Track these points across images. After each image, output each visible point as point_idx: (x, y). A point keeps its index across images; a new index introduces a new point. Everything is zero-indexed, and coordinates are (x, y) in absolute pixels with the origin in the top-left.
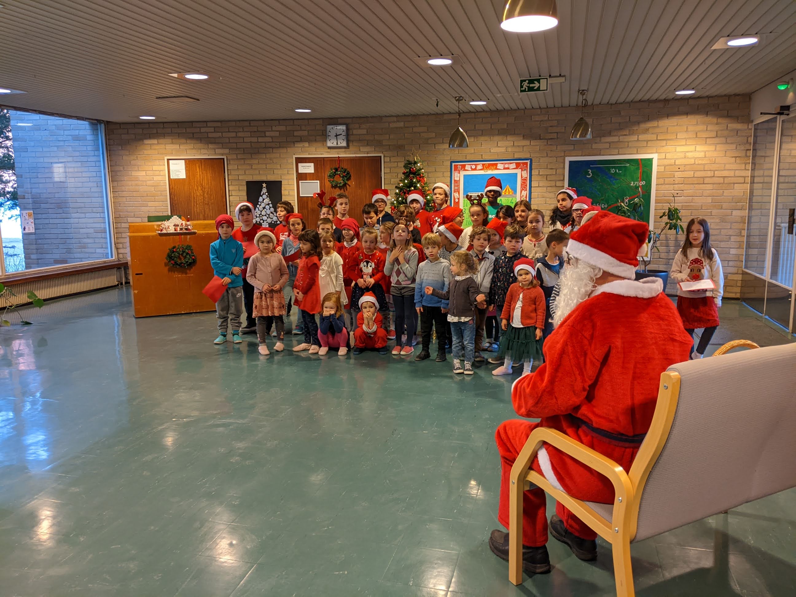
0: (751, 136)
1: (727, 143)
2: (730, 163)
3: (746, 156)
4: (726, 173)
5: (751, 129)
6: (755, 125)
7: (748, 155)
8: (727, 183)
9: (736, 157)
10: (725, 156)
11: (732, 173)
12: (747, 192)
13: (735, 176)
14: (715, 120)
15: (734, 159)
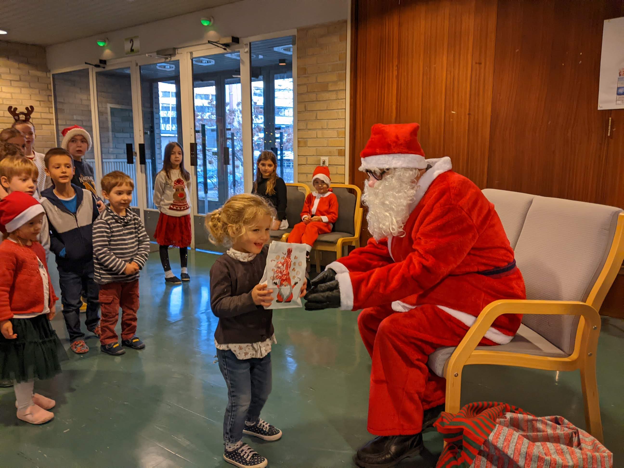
0: (50, 84)
1: (30, 87)
3: (49, 101)
5: (50, 78)
6: (54, 75)
7: (50, 100)
9: (40, 101)
10: (30, 99)
12: (54, 132)
13: (41, 118)
14: (16, 65)
15: (38, 102)
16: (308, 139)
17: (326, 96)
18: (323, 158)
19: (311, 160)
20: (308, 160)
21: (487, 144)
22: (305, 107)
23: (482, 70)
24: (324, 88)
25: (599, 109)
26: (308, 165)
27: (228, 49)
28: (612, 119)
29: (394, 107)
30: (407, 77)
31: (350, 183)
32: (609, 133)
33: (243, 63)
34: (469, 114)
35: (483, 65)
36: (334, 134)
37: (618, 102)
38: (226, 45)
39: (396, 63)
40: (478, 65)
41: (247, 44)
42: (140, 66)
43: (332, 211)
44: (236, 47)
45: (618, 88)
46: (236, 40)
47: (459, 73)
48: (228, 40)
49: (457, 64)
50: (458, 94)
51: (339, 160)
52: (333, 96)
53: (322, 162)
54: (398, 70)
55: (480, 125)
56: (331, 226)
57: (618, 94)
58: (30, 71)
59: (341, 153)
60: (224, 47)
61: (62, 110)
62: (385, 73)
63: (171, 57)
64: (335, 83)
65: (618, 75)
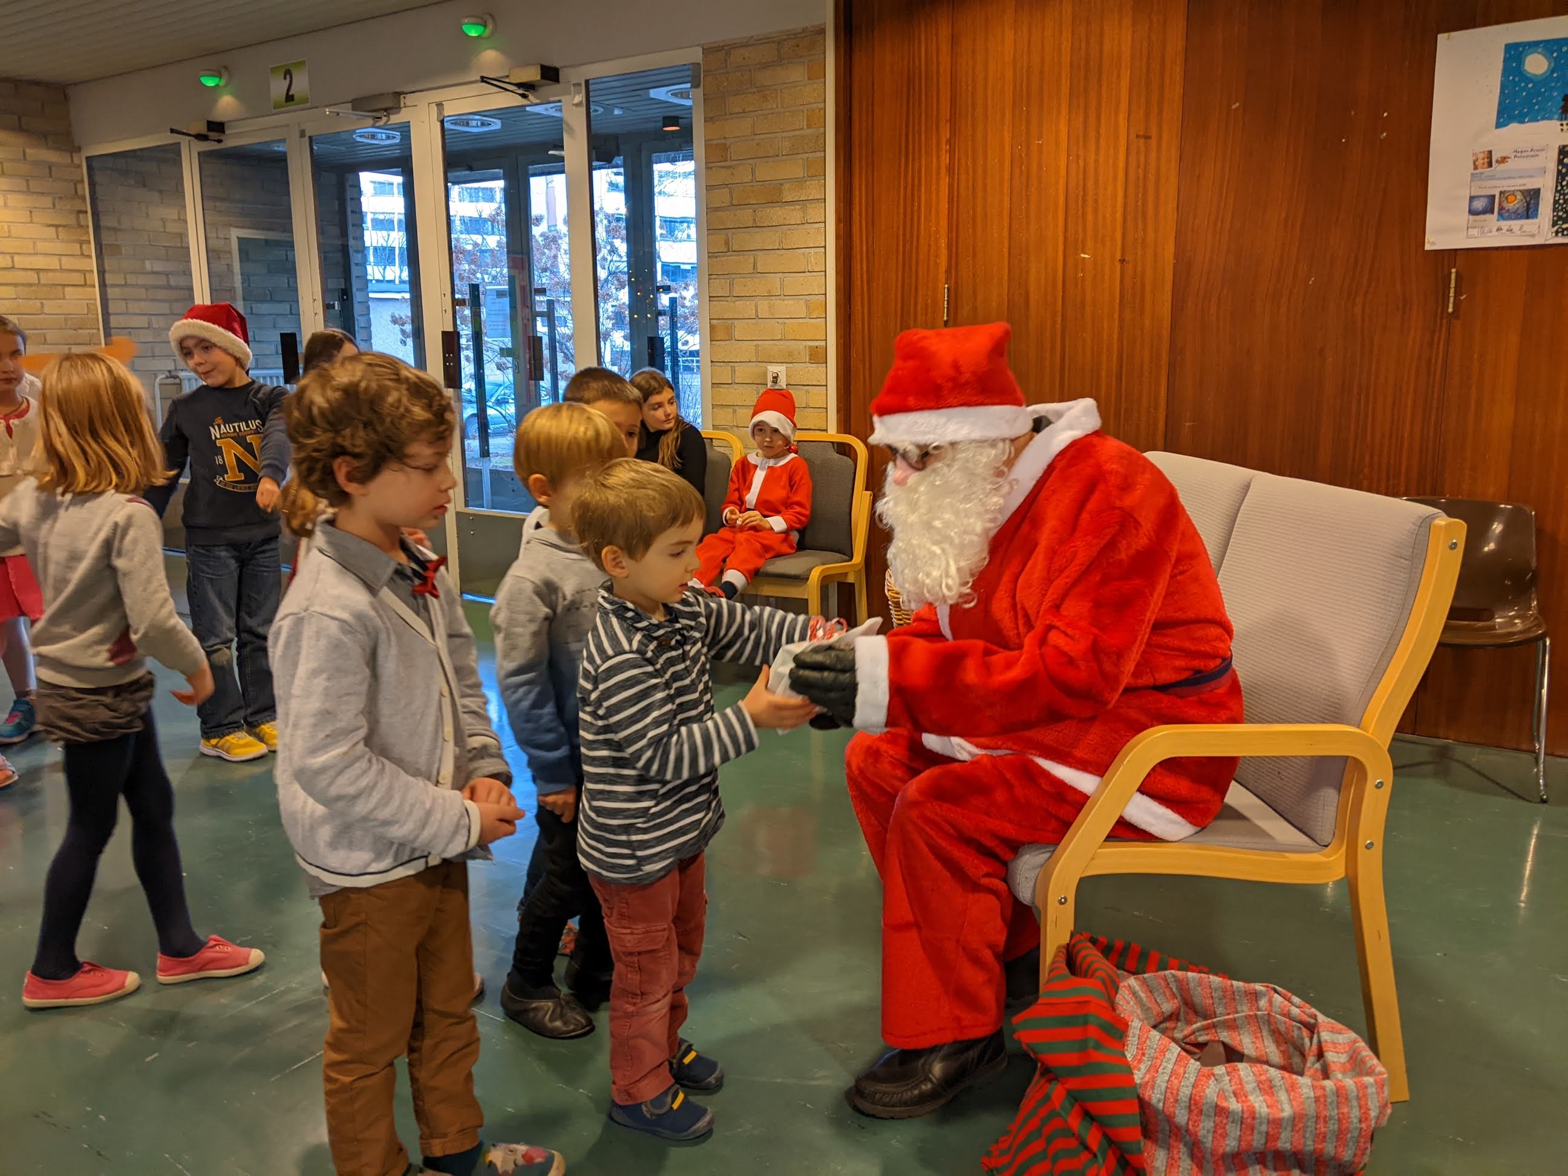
0: (82, 181)
1: (28, 191)
2: (45, 240)
3: (80, 226)
4: (40, 262)
5: (80, 166)
6: (89, 159)
7: (82, 223)
8: (45, 285)
9: (57, 226)
10: (31, 222)
11: (53, 263)
12: (95, 305)
13: (62, 270)
15: (53, 229)
16: (736, 322)
17: (777, 214)
18: (773, 369)
19: (743, 373)
20: (737, 373)
21: (1166, 333)
22: (727, 243)
23: (1153, 155)
24: (774, 196)
25: (1428, 247)
26: (736, 386)
27: (531, 97)
28: (1457, 273)
29: (943, 243)
30: (974, 172)
31: (838, 432)
32: (1451, 305)
33: (571, 131)
34: (1122, 261)
35: (1153, 142)
36: (798, 308)
37: (1474, 232)
38: (527, 87)
39: (945, 134)
40: (1142, 141)
41: (580, 85)
42: (310, 138)
43: (797, 499)
44: (550, 89)
45: (1472, 198)
46: (551, 74)
47: (1097, 161)
48: (532, 74)
49: (1092, 134)
50: (1096, 211)
51: (811, 372)
52: (794, 215)
53: (770, 379)
54: (951, 152)
55: (1148, 288)
56: (795, 536)
57: (1472, 212)
58: (28, 150)
59: (818, 356)
60: (521, 91)
61: (116, 249)
62: (920, 159)
63: (388, 116)
64: (800, 182)
65: (1472, 167)
